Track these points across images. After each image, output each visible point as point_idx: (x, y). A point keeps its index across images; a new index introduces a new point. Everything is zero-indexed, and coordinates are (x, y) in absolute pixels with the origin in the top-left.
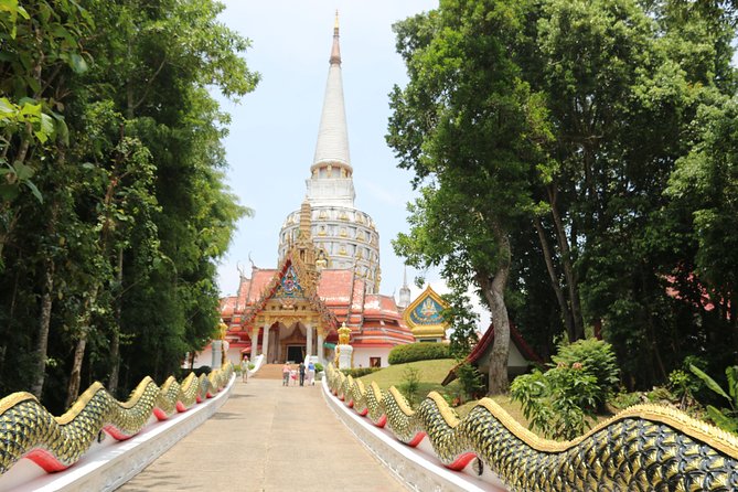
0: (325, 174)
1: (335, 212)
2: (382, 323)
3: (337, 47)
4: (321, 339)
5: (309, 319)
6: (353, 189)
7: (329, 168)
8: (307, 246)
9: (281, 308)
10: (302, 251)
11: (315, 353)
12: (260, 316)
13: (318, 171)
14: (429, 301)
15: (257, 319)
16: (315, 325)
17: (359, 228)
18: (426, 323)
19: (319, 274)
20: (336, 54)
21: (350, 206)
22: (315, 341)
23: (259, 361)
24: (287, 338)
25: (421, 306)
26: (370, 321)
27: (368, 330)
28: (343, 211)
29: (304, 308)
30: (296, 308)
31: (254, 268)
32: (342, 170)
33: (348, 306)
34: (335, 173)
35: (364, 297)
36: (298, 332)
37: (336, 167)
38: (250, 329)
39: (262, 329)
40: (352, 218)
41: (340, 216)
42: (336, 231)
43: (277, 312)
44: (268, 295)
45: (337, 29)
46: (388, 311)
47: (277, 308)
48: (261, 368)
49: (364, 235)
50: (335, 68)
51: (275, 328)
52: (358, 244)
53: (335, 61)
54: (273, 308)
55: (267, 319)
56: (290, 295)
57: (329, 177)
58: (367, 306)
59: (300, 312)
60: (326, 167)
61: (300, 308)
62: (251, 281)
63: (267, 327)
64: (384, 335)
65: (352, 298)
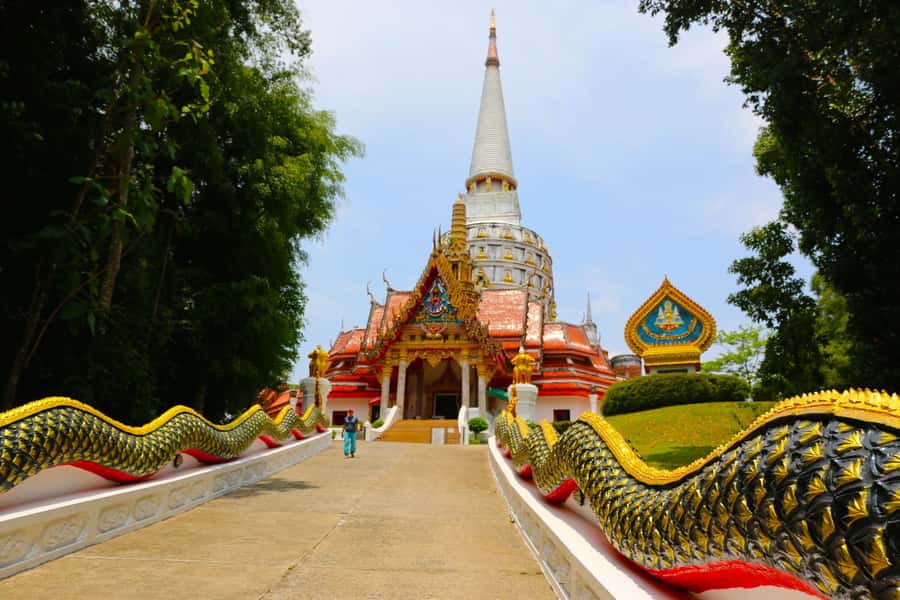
0: (483, 187)
1: (497, 229)
2: (570, 361)
3: (493, 48)
4: (482, 383)
5: (465, 353)
6: (517, 206)
7: (489, 181)
8: (461, 258)
9: (424, 337)
10: (455, 266)
11: (474, 403)
12: (394, 350)
13: (474, 185)
14: (668, 305)
15: (388, 354)
16: (474, 361)
17: (528, 248)
18: (664, 342)
19: (478, 296)
20: (493, 55)
21: (515, 223)
22: (474, 388)
23: (391, 415)
24: (435, 383)
25: (654, 313)
26: (553, 358)
27: (549, 370)
28: (507, 228)
29: (457, 337)
30: (445, 337)
31: (390, 290)
32: (504, 183)
33: (521, 336)
34: (496, 186)
35: (543, 325)
36: (451, 375)
37: (497, 180)
38: (379, 370)
39: (396, 370)
40: (519, 237)
41: (504, 234)
42: (499, 253)
43: (417, 343)
44: (404, 318)
45: (493, 29)
46: (576, 345)
47: (418, 338)
48: (393, 426)
49: (534, 258)
50: (492, 69)
51: (416, 367)
52: (528, 269)
53: (492, 62)
54: (413, 337)
55: (403, 354)
56: (437, 318)
57: (488, 191)
58: (548, 337)
59: (451, 343)
60: (484, 180)
61: (451, 337)
62: (386, 307)
63: (403, 365)
64: (574, 377)
65: (526, 327)
